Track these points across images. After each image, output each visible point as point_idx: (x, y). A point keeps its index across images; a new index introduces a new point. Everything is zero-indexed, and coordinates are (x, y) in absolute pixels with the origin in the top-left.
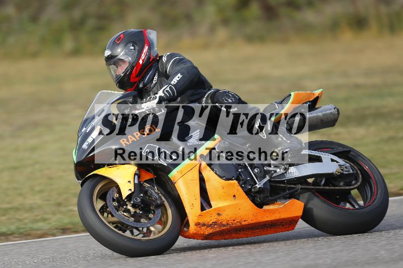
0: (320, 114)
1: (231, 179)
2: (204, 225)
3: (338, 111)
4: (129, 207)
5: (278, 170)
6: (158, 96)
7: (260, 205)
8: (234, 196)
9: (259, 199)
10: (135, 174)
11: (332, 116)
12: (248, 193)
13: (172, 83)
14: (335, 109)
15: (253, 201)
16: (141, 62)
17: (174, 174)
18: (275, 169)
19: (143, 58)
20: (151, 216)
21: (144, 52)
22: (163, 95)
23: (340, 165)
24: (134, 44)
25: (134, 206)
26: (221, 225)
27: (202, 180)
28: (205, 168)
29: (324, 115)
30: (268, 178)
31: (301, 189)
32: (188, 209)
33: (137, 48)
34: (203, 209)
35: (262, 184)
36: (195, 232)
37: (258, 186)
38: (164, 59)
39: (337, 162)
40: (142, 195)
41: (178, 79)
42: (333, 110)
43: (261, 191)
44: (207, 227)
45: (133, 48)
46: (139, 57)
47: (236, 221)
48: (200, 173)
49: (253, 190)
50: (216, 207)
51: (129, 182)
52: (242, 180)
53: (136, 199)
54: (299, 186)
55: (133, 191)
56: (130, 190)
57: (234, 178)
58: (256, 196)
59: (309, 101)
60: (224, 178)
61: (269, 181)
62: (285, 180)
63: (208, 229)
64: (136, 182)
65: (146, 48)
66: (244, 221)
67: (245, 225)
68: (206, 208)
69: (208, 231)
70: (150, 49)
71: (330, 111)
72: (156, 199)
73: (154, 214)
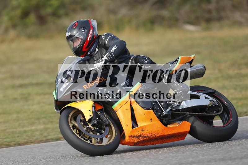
0: (195, 69)
1: (149, 109)
2: (134, 137)
3: (205, 67)
4: (90, 126)
5: (175, 104)
6: (104, 59)
7: (166, 125)
8: (151, 119)
9: (165, 120)
10: (93, 106)
11: (202, 71)
12: (159, 117)
13: (112, 51)
14: (203, 66)
15: (162, 122)
16: (89, 39)
17: (115, 107)
18: (173, 103)
19: (90, 37)
20: (103, 131)
21: (90, 33)
22: (107, 58)
23: (210, 101)
24: (84, 28)
25: (93, 125)
26: (144, 136)
27: (132, 110)
28: (134, 102)
29: (197, 70)
30: (170, 108)
31: (189, 114)
32: (124, 127)
33: (86, 31)
34: (133, 127)
35: (167, 112)
36: (129, 141)
37: (164, 113)
38: (103, 37)
39: (209, 99)
40: (98, 119)
41: (115, 49)
42: (202, 67)
43: (166, 116)
44: (136, 138)
45: (84, 31)
46: (88, 36)
47: (152, 134)
48: (131, 105)
49: (162, 116)
50: (141, 126)
51: (90, 111)
52: (156, 109)
53: (94, 121)
54: (188, 113)
55: (92, 116)
56: (91, 115)
57: (151, 108)
58: (163, 119)
59: (188, 62)
60: (145, 109)
61: (171, 110)
62: (180, 109)
63: (136, 139)
64: (94, 111)
65: (92, 31)
66: (157, 134)
67: (157, 137)
68: (135, 127)
69: (136, 140)
70: (93, 31)
71: (201, 68)
72: (106, 121)
73: (104, 130)
